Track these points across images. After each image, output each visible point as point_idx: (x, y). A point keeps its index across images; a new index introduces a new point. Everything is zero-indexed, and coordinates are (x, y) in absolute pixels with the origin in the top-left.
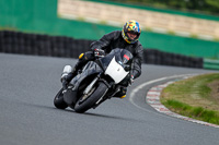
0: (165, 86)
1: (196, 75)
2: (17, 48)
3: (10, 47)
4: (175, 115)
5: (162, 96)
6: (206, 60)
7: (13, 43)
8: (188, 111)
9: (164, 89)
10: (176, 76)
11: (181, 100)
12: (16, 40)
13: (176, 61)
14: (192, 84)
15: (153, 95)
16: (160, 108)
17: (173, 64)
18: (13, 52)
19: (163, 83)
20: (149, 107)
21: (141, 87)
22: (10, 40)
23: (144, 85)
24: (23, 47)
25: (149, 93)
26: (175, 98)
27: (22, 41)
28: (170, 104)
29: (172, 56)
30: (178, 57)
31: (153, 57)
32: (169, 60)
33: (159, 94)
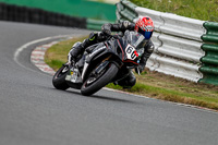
0: (50, 45)
5: (46, 56)
6: (90, 20)
9: (49, 49)
13: (60, 21)
15: (38, 54)
16: (45, 68)
17: (57, 24)
19: (47, 42)
20: (33, 67)
21: (25, 46)
23: (28, 44)
25: (34, 52)
26: (59, 58)
28: (54, 64)
29: (56, 16)
30: (62, 17)
31: (37, 16)
32: (54, 19)
33: (43, 53)
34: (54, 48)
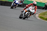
0: (40, 13)
1: (46, 11)
2: (8, 5)
3: (6, 5)
4: (42, 20)
5: (39, 16)
7: (7, 4)
8: (44, 19)
9: (39, 14)
10: (42, 11)
11: (43, 17)
12: (8, 3)
14: (45, 13)
16: (38, 18)
18: (7, 6)
22: (6, 3)
24: (9, 5)
25: (36, 15)
26: (42, 16)
27: (9, 3)
28: (41, 17)
32: (41, 8)
33: (38, 15)
34: (40, 14)
